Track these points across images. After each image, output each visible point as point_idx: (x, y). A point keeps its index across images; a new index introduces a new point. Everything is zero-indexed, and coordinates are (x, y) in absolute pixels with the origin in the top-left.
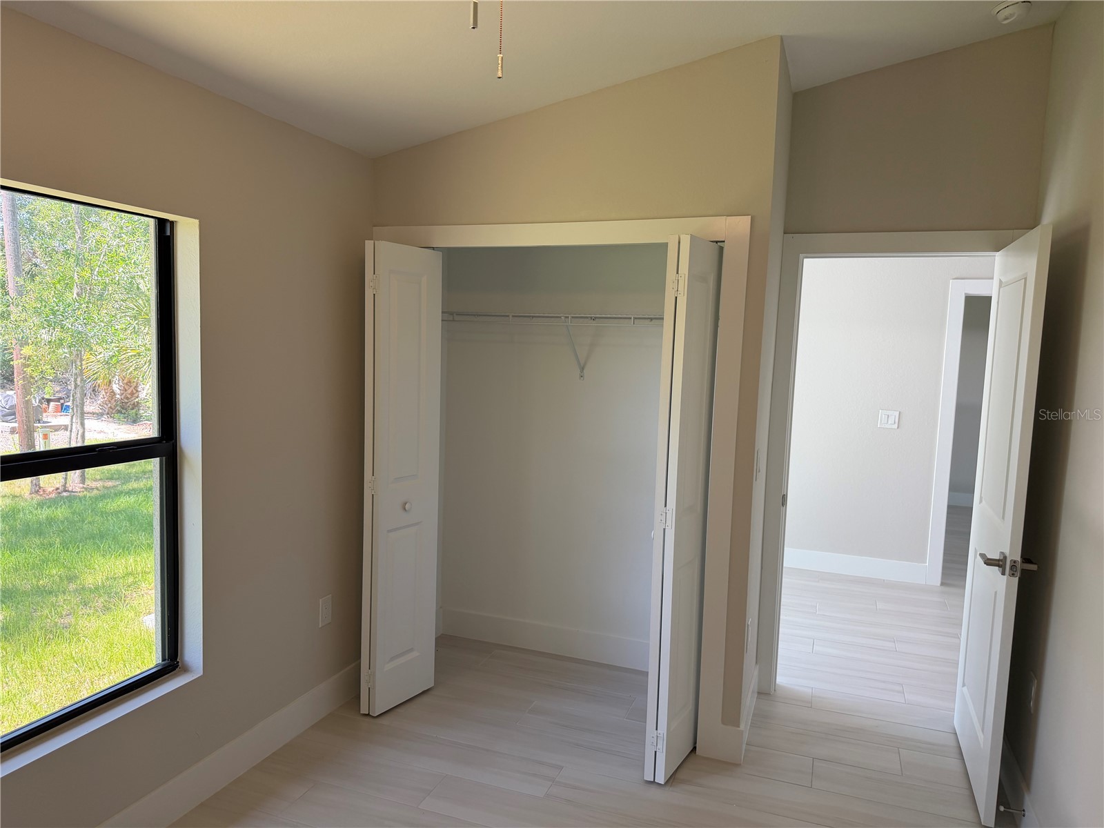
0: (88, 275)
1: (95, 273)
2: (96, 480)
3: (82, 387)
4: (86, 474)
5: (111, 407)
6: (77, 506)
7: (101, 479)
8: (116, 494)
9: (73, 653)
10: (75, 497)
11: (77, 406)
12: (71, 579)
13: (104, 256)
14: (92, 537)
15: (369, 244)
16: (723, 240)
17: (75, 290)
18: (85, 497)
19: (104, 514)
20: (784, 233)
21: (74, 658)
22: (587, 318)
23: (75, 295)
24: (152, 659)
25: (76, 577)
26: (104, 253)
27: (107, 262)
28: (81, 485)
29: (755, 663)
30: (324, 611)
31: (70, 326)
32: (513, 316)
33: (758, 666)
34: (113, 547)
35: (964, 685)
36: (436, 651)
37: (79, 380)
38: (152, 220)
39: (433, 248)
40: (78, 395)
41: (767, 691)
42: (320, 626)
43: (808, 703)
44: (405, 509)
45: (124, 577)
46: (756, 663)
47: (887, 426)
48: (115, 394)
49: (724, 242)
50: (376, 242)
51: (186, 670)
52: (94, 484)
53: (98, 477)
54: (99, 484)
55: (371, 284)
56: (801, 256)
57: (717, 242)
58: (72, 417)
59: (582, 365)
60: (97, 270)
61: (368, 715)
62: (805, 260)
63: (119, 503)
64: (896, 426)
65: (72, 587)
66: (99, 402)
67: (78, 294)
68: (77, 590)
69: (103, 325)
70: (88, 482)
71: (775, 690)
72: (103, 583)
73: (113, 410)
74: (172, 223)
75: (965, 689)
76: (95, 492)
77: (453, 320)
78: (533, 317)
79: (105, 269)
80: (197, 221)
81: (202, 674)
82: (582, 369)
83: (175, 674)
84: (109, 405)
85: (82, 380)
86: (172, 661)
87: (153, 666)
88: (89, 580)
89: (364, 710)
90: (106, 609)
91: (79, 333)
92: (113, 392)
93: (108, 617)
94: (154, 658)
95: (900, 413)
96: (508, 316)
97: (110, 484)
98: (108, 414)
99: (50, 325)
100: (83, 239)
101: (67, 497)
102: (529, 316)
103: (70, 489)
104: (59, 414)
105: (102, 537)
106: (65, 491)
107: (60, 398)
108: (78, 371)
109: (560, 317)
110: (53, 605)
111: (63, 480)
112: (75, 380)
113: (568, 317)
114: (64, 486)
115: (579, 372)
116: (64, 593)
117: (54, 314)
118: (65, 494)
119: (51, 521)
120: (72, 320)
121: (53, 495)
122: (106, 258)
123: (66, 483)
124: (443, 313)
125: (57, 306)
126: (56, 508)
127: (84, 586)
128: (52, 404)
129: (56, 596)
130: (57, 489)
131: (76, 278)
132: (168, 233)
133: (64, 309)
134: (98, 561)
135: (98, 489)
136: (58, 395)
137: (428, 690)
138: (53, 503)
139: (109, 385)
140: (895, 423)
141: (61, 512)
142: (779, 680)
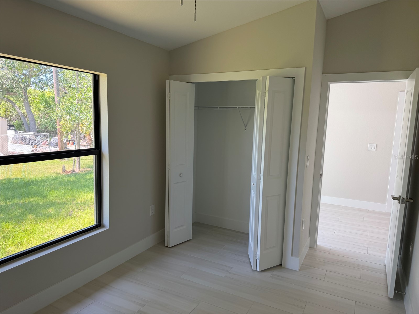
0: (81, 96)
1: (83, 95)
2: (84, 168)
3: (79, 135)
4: (80, 166)
5: (90, 143)
6: (77, 176)
7: (86, 168)
8: (90, 173)
9: (72, 223)
10: (77, 174)
11: (77, 142)
12: (73, 200)
13: (86, 89)
14: (81, 187)
15: (167, 82)
16: (294, 77)
17: (77, 101)
18: (80, 174)
19: (86, 179)
20: (323, 74)
21: (72, 225)
22: (248, 107)
23: (76, 103)
25: (75, 199)
26: (86, 88)
27: (87, 91)
28: (79, 170)
30: (151, 210)
31: (74, 114)
32: (220, 107)
33: (310, 237)
34: (87, 190)
36: (193, 227)
37: (78, 133)
38: (92, 74)
39: (192, 83)
40: (78, 138)
41: (313, 246)
42: (151, 215)
43: (329, 252)
44: (180, 176)
45: (90, 200)
46: (309, 236)
47: (371, 150)
48: (91, 139)
49: (295, 77)
50: (170, 81)
51: (104, 227)
52: (83, 170)
53: (85, 167)
54: (85, 170)
55: (168, 96)
56: (329, 83)
57: (292, 78)
58: (76, 146)
59: (245, 125)
60: (84, 94)
61: (167, 247)
62: (331, 84)
63: (91, 176)
64: (375, 150)
65: (73, 203)
66: (86, 141)
67: (77, 103)
68: (75, 203)
69: (85, 113)
70: (81, 169)
71: (316, 247)
72: (83, 202)
73: (91, 144)
74: (98, 75)
75: (389, 248)
76: (84, 172)
77: (198, 109)
78: (228, 107)
79: (86, 94)
80: (106, 75)
81: (109, 228)
82: (246, 127)
83: (100, 228)
84: (90, 142)
85: (79, 133)
86: (99, 224)
87: (93, 224)
88: (79, 201)
89: (166, 245)
90: (84, 210)
91: (77, 116)
92: (91, 138)
93: (84, 212)
94: (94, 222)
95: (377, 145)
96: (218, 107)
97: (89, 169)
98: (89, 145)
99: (68, 114)
100: (79, 83)
101: (74, 174)
102: (227, 107)
103: (75, 171)
104: (73, 145)
105: (84, 187)
106: (74, 172)
107: (73, 140)
108: (77, 130)
109: (236, 107)
110: (67, 208)
111: (73, 168)
112: (77, 133)
113: (239, 107)
114: (73, 170)
115: (244, 127)
116: (71, 204)
117: (69, 109)
118: (74, 173)
119: (68, 181)
120: (75, 112)
121: (70, 173)
122: (87, 90)
123: (74, 169)
124: (195, 106)
125: (70, 107)
126: (70, 177)
127: (77, 202)
128: (70, 142)
129: (68, 205)
130: (71, 171)
131: (77, 97)
132: (97, 79)
133: (73, 108)
134: (83, 194)
135: (84, 171)
136: (73, 139)
137: (190, 240)
138: (69, 176)
139: (89, 135)
140: (375, 149)
141: (72, 179)
142: (318, 243)
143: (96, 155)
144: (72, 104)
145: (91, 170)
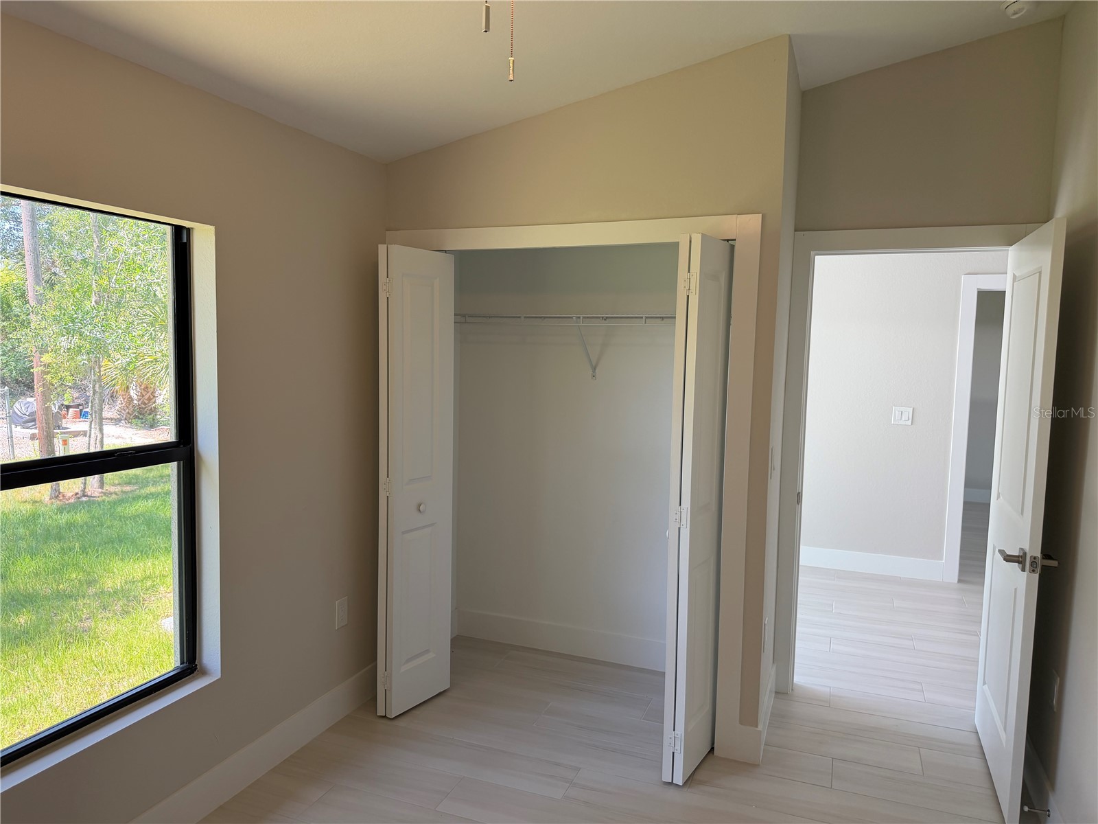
0: (106, 282)
1: (113, 281)
2: (114, 485)
3: (100, 393)
4: (104, 479)
5: (128, 413)
6: (96, 511)
7: (119, 484)
8: (134, 499)
9: (93, 656)
10: (94, 502)
11: (96, 412)
12: (90, 583)
13: (122, 263)
14: (111, 541)
15: (382, 249)
16: (734, 238)
17: (93, 299)
18: (104, 501)
19: (123, 518)
20: (795, 231)
21: (94, 661)
22: (599, 318)
23: (93, 303)
24: (170, 662)
25: (95, 581)
26: (121, 261)
27: (124, 270)
28: (100, 490)
29: (771, 661)
30: (340, 613)
31: (88, 334)
32: (525, 317)
33: (775, 666)
34: (131, 551)
35: (984, 683)
36: (452, 652)
37: (97, 386)
38: (169, 227)
39: (445, 251)
40: (97, 401)
41: (784, 690)
42: (336, 628)
43: (825, 703)
44: (419, 510)
45: (142, 581)
46: (773, 662)
47: (901, 422)
48: (132, 400)
49: (735, 240)
50: (389, 246)
51: (204, 673)
52: (112, 489)
53: (116, 482)
54: (117, 489)
55: (385, 287)
56: (813, 253)
57: (728, 240)
58: (91, 422)
59: (594, 365)
60: (115, 278)
61: (385, 717)
62: (816, 257)
63: (137, 507)
64: (910, 422)
65: (91, 591)
66: (117, 408)
67: (96, 302)
68: (96, 594)
69: (120, 331)
70: (106, 487)
71: (792, 690)
72: (122, 587)
73: (131, 415)
74: (189, 230)
75: (986, 687)
76: (114, 496)
77: (466, 322)
78: (545, 318)
79: (122, 277)
80: (212, 228)
81: (220, 676)
82: (594, 369)
83: (193, 678)
84: (127, 411)
85: (100, 386)
86: (190, 664)
87: (172, 669)
88: (109, 584)
89: (381, 712)
90: (125, 612)
91: (98, 340)
92: (131, 397)
93: (127, 620)
94: (172, 661)
95: (913, 409)
96: (520, 317)
97: (128, 488)
98: (126, 419)
99: (69, 332)
100: (101, 248)
101: (86, 502)
102: (541, 317)
103: (89, 494)
104: (78, 420)
105: (120, 541)
106: (85, 496)
107: (79, 405)
108: (96, 377)
109: (572, 318)
110: (73, 609)
111: (82, 486)
112: (94, 386)
113: (579, 318)
114: (84, 491)
115: (591, 372)
116: (84, 597)
117: (73, 321)
118: (84, 499)
119: (71, 525)
120: (90, 327)
121: (72, 501)
122: (123, 265)
123: (85, 488)
124: (455, 315)
125: (76, 313)
126: (76, 513)
127: (103, 590)
128: (71, 410)
129: (76, 600)
130: (77, 494)
131: (94, 286)
132: (185, 240)
133: (83, 317)
134: (117, 565)
135: (116, 494)
136: (77, 402)
137: (444, 692)
138: (73, 508)
139: (127, 391)
140: (908, 419)
141: (80, 517)
142: (798, 679)
143: (182, 462)
144: (78, 304)
145: (135, 490)
